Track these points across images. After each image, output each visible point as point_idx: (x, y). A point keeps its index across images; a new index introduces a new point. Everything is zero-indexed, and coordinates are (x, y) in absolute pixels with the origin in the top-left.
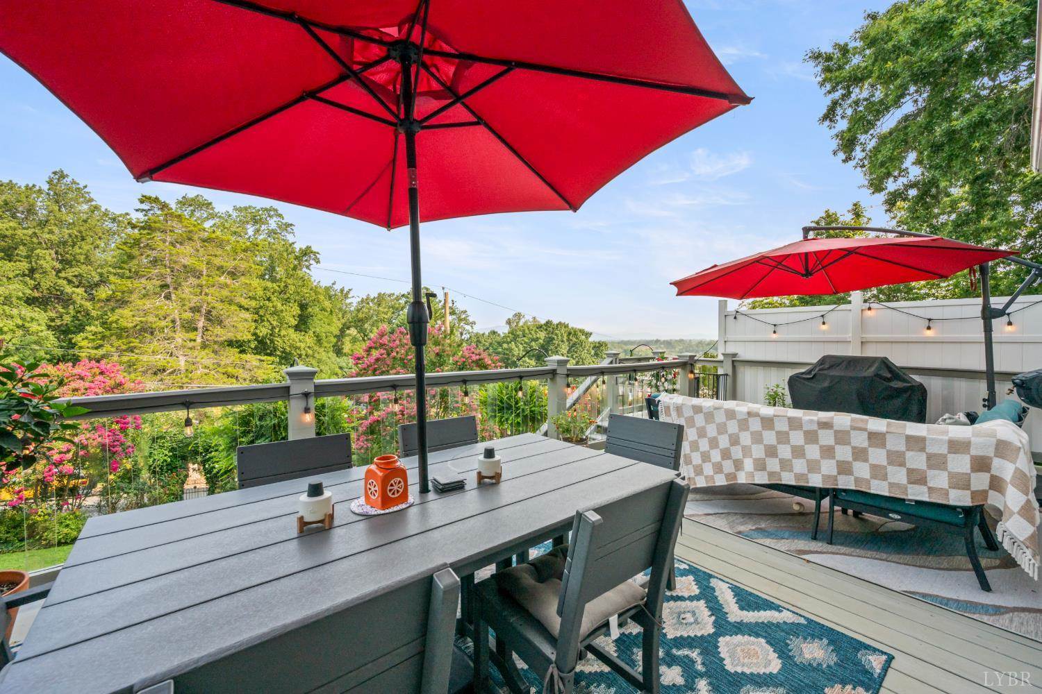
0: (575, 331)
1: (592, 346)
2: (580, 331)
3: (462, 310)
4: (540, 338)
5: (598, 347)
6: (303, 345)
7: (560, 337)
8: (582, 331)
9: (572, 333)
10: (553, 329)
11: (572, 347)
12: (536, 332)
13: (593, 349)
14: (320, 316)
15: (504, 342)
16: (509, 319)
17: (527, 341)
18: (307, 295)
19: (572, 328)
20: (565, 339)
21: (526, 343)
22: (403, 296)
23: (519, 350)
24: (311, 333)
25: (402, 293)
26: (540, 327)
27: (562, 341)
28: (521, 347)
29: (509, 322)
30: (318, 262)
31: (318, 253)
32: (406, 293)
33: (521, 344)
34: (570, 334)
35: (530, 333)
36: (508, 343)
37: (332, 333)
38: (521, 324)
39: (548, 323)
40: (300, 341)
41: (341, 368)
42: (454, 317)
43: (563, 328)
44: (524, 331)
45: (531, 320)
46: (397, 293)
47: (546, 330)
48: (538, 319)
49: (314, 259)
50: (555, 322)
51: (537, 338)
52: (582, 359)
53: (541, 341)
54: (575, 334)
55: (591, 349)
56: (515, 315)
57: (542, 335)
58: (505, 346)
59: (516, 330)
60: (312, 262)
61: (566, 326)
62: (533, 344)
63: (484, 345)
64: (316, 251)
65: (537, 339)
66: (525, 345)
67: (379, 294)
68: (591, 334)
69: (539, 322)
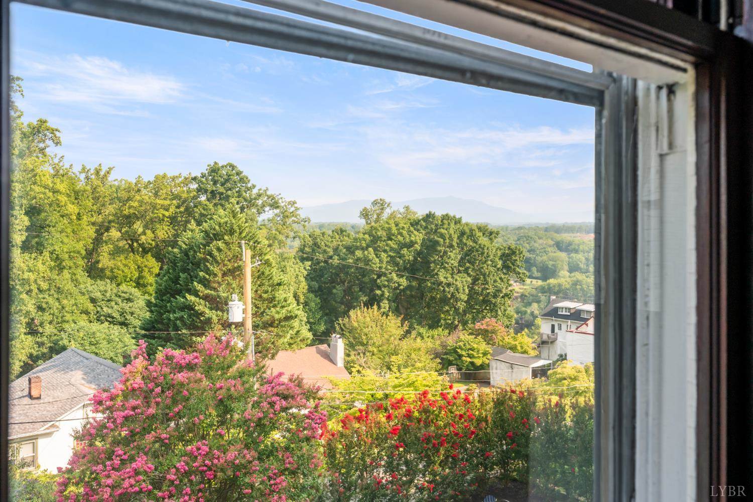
0: (471, 230)
1: (499, 253)
2: (480, 229)
3: (288, 200)
4: (416, 243)
5: (508, 255)
6: (32, 276)
7: (447, 241)
8: (483, 229)
9: (468, 233)
10: (436, 225)
11: (467, 255)
12: (409, 232)
13: (501, 258)
14: (60, 226)
15: (357, 248)
16: (365, 209)
17: (394, 246)
18: (42, 196)
19: (467, 224)
20: (455, 244)
21: (392, 249)
22: (195, 179)
23: (381, 261)
24: (46, 254)
25: (193, 175)
26: (415, 224)
27: (451, 246)
28: (384, 256)
29: (365, 214)
30: (58, 143)
31: (57, 130)
32: (199, 175)
33: (385, 251)
34: (463, 233)
35: (401, 234)
36: (363, 249)
37: (79, 252)
38: (385, 216)
39: (429, 217)
40: (30, 271)
41: (93, 301)
42: (277, 211)
43: (452, 225)
44: (390, 229)
45: (402, 210)
46: (185, 174)
47: (426, 228)
48: (413, 208)
49: (51, 139)
50: (439, 213)
51: (411, 241)
52: (484, 275)
53: (417, 247)
54: (472, 236)
55: (497, 259)
56: (375, 203)
57: (418, 237)
58: (359, 253)
59: (376, 229)
60: (49, 142)
61: (458, 222)
62: (405, 251)
63: (325, 251)
64: (54, 127)
65: (411, 244)
66: (392, 254)
67: (156, 177)
68: (497, 233)
69: (414, 213)
